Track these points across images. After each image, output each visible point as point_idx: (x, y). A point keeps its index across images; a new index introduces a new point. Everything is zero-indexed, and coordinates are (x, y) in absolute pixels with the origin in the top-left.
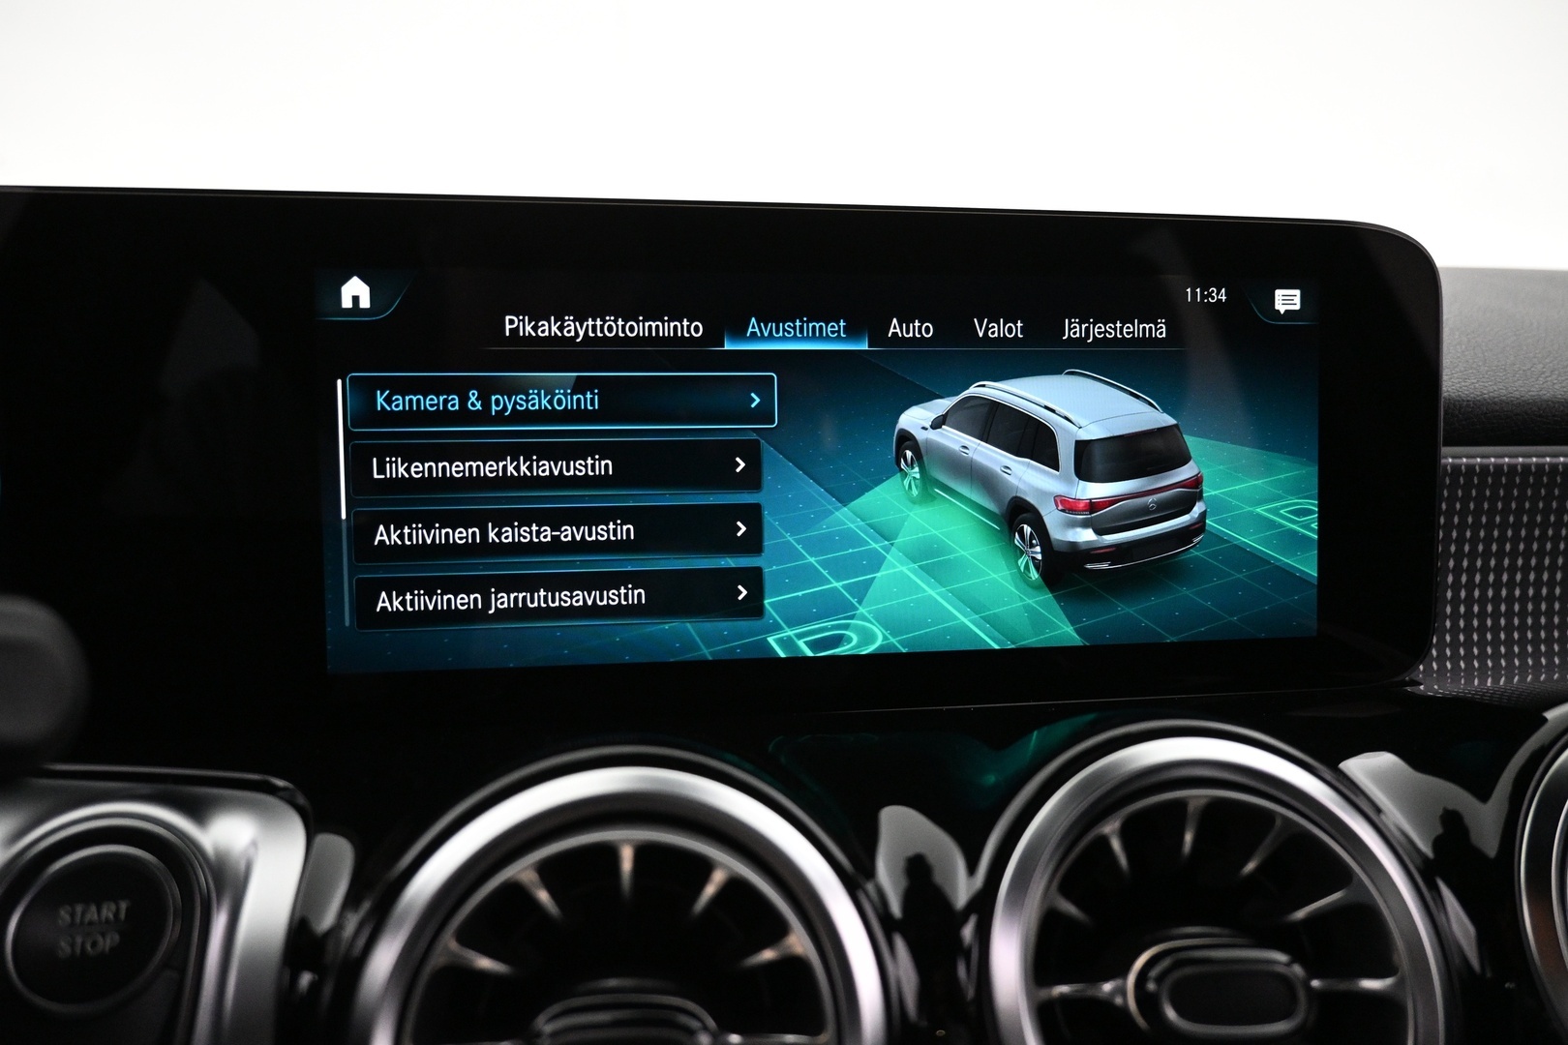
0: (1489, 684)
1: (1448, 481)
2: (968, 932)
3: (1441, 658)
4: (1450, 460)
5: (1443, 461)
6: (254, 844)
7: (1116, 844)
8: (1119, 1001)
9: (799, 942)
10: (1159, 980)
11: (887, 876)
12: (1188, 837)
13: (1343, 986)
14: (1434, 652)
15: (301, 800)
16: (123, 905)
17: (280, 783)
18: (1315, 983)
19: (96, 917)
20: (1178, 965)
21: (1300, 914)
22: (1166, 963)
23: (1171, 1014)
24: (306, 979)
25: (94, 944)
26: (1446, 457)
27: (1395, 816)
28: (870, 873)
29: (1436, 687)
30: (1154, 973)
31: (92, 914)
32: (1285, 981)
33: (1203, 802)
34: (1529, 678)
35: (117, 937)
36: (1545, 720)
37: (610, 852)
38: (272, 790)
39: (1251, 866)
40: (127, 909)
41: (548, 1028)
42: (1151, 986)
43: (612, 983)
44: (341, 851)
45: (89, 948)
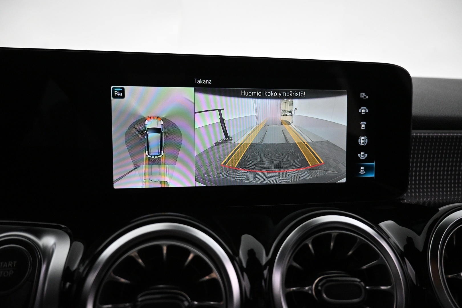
0: (425, 200)
1: (414, 140)
2: (266, 272)
3: (411, 192)
4: (415, 134)
5: (412, 134)
6: (55, 244)
7: (310, 246)
8: (310, 292)
9: (215, 274)
10: (322, 286)
11: (242, 255)
12: (332, 244)
13: (375, 288)
14: (409, 191)
15: (69, 231)
16: (15, 262)
17: (63, 226)
18: (367, 287)
19: (6, 266)
20: (328, 282)
21: (365, 267)
22: (324, 281)
23: (325, 296)
24: (68, 284)
25: (6, 274)
26: (413, 133)
27: (393, 239)
28: (237, 254)
29: (409, 201)
30: (320, 284)
31: (6, 265)
32: (359, 287)
33: (336, 234)
34: (433, 199)
35: (13, 272)
36: (439, 210)
37: (160, 247)
38: (61, 228)
39: (350, 253)
40: (16, 264)
41: (140, 299)
42: (319, 288)
43: (161, 286)
44: (80, 246)
45: (4, 275)
